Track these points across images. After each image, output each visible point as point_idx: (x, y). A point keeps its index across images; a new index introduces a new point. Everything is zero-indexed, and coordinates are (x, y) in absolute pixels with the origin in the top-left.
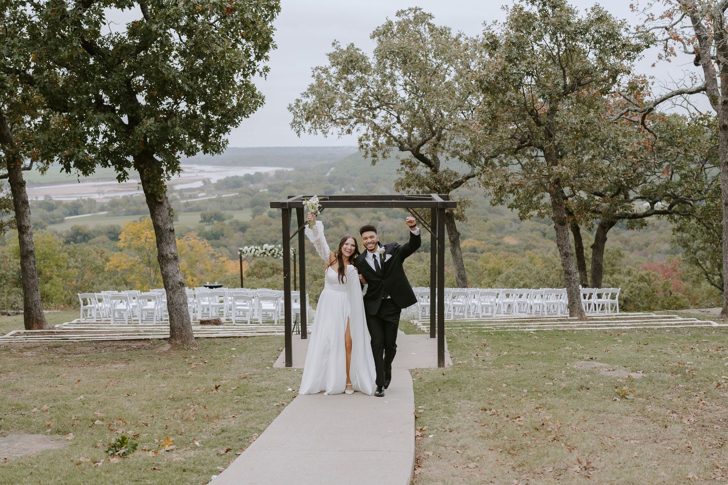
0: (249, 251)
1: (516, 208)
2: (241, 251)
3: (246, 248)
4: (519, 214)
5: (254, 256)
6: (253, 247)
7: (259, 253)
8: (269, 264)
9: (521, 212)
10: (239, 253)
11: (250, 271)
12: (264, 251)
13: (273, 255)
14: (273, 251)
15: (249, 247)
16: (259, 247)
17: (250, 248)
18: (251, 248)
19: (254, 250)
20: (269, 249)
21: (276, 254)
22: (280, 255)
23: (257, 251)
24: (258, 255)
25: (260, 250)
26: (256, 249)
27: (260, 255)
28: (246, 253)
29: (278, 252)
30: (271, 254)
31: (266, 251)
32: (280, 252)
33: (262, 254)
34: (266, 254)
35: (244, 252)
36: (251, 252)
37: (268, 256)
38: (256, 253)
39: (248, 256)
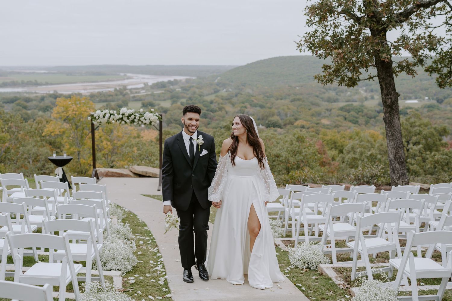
0: (101, 116)
1: (435, 71)
2: (92, 116)
3: (98, 112)
4: (437, 79)
5: (108, 122)
6: (107, 111)
7: (115, 119)
8: (172, 133)
9: (440, 77)
10: (89, 118)
12: (121, 116)
13: (133, 121)
14: (133, 117)
15: (101, 112)
16: (115, 112)
17: (103, 113)
18: (105, 112)
19: (108, 115)
20: (127, 115)
21: (136, 120)
22: (142, 122)
23: (112, 116)
24: (113, 121)
25: (116, 115)
26: (111, 115)
27: (117, 121)
28: (99, 119)
29: (138, 119)
30: (131, 120)
31: (124, 116)
32: (142, 119)
33: (118, 120)
34: (123, 120)
35: (95, 117)
36: (104, 117)
37: (126, 122)
38: (110, 118)
39: (101, 122)
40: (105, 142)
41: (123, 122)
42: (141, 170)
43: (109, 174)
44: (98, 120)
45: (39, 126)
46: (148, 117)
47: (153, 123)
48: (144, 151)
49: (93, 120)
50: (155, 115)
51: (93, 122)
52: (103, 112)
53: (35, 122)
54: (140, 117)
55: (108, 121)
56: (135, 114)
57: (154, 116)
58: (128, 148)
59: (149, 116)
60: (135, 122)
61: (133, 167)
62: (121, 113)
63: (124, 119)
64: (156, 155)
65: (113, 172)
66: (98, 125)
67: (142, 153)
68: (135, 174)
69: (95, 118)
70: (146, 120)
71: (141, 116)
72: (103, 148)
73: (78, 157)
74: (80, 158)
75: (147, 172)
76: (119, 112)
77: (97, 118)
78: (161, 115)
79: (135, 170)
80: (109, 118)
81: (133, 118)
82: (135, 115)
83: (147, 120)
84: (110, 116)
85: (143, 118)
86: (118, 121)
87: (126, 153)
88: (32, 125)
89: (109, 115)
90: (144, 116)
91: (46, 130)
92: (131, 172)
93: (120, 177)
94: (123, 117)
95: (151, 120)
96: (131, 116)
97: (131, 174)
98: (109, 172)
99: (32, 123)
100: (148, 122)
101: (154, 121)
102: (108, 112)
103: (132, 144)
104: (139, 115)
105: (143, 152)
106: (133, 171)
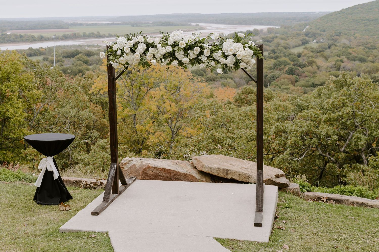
2: (109, 49)
3: (122, 40)
6: (140, 38)
7: (158, 56)
10: (104, 54)
11: (238, 97)
12: (169, 49)
13: (197, 60)
14: (197, 50)
18: (135, 39)
19: (141, 48)
20: (182, 46)
21: (204, 58)
22: (218, 62)
23: (150, 49)
24: (154, 61)
25: (159, 46)
26: (149, 46)
27: (161, 59)
28: (122, 55)
29: (209, 54)
30: (191, 58)
31: (176, 48)
32: (217, 55)
33: (164, 57)
34: (176, 59)
35: (116, 52)
36: (133, 51)
37: (181, 63)
38: (148, 55)
39: (127, 63)
40: (168, 103)
41: (175, 63)
42: (215, 166)
43: (150, 172)
44: (122, 58)
45: (89, 82)
46: (231, 50)
47: (242, 65)
48: (220, 116)
49: (111, 57)
50: (247, 45)
51: (110, 62)
52: (131, 40)
53: (84, 76)
54: (212, 51)
55: (142, 59)
56: (201, 44)
57: (245, 48)
58: (198, 111)
59: (233, 48)
60: (203, 62)
61: (198, 157)
62: (170, 42)
63: (177, 55)
64: (236, 122)
65: (157, 169)
66: (123, 69)
67: (216, 119)
68: (202, 173)
69: (114, 53)
70: (226, 57)
71: (214, 48)
72: (165, 111)
73: (133, 122)
74: (137, 123)
75: (227, 170)
76: (167, 40)
77: (119, 53)
78: (261, 47)
79: (203, 166)
80: (144, 53)
81: (198, 53)
82: (201, 47)
83: (229, 59)
84: (147, 50)
85: (220, 52)
86: (163, 61)
87: (195, 117)
88: (81, 81)
89: (145, 46)
90: (221, 49)
91: (93, 87)
92: (195, 168)
93: (171, 179)
94: (174, 51)
95: (239, 58)
96: (192, 49)
97: (195, 174)
98: (149, 167)
99: (80, 78)
100: (230, 61)
101: (244, 59)
102: (143, 40)
103: (204, 106)
104: (210, 47)
105: (218, 117)
106: (199, 168)
